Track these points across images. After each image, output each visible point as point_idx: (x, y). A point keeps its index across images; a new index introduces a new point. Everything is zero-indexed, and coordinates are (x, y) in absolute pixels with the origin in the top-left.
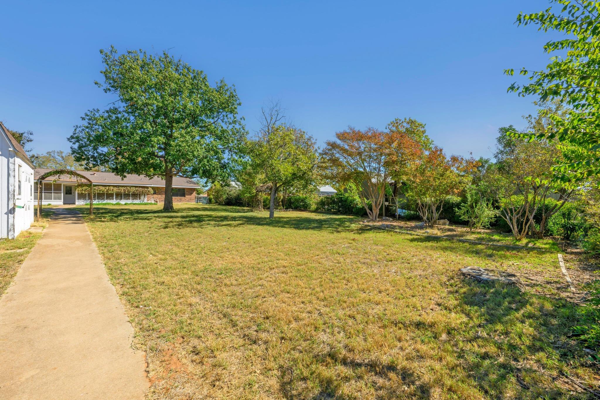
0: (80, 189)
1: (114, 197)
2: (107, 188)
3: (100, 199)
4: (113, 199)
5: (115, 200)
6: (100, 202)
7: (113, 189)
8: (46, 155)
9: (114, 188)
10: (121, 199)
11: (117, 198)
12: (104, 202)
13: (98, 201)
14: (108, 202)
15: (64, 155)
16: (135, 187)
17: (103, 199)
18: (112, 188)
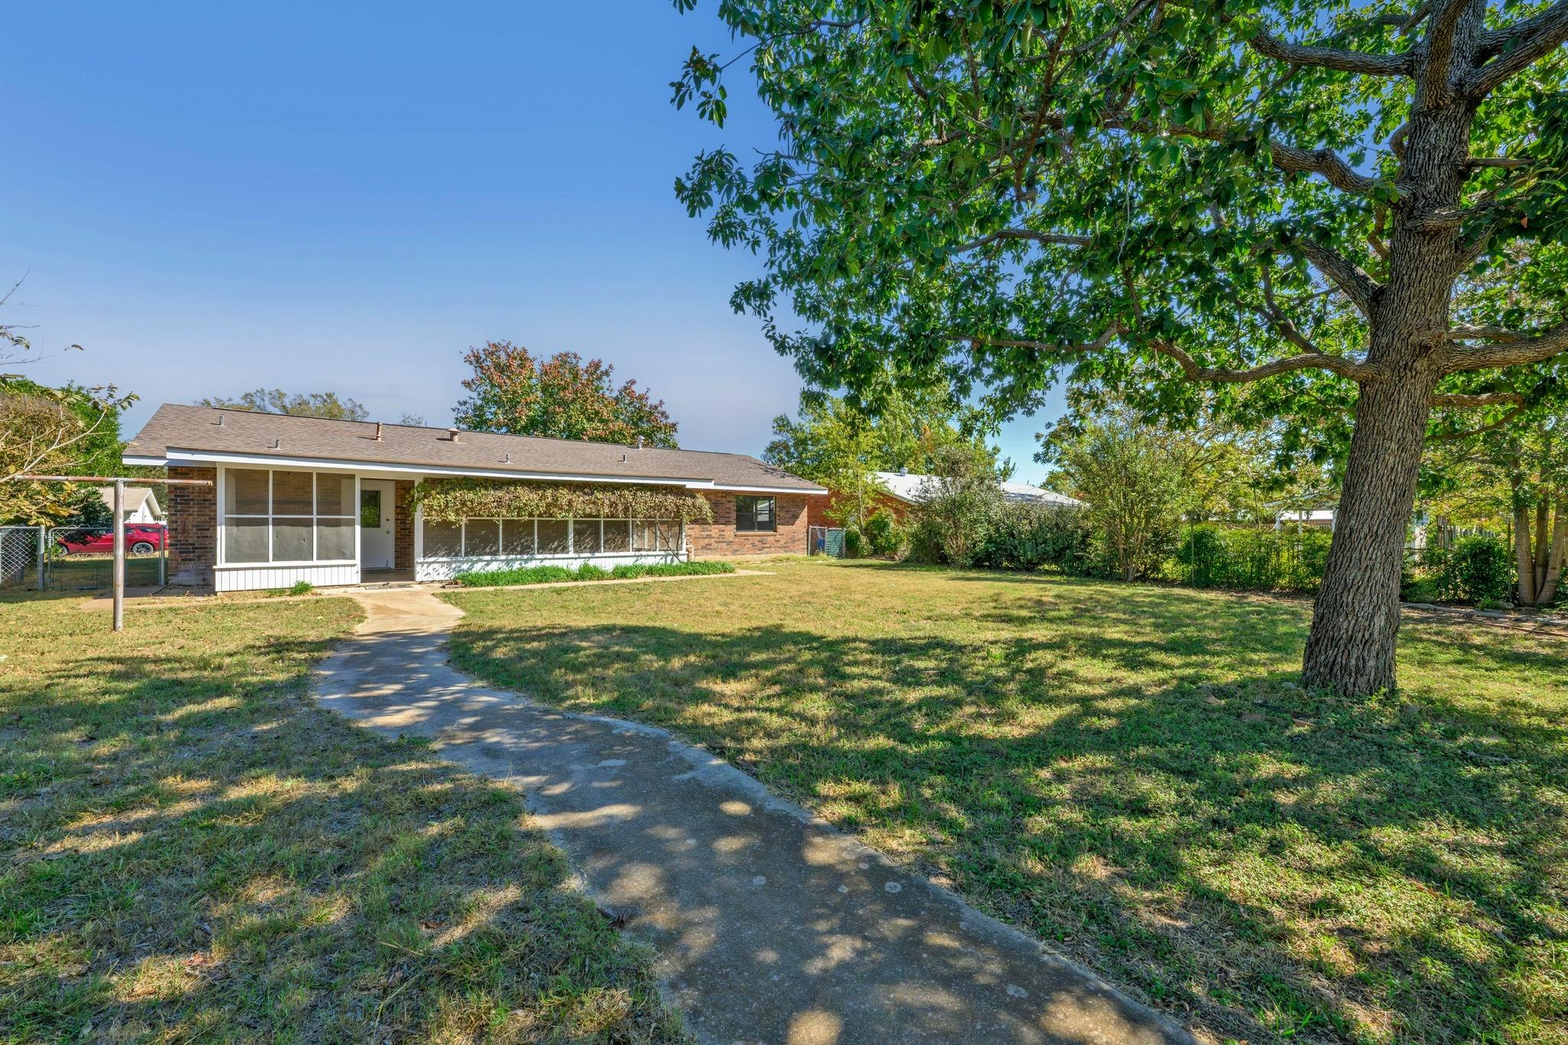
0: (438, 500)
1: (571, 542)
2: (549, 492)
3: (513, 551)
4: (565, 549)
5: (572, 554)
6: (516, 566)
7: (570, 502)
8: (242, 402)
9: (574, 497)
10: (595, 548)
11: (579, 546)
12: (531, 565)
13: (507, 562)
14: (547, 563)
15: (287, 402)
16: (654, 489)
17: (526, 549)
18: (564, 496)
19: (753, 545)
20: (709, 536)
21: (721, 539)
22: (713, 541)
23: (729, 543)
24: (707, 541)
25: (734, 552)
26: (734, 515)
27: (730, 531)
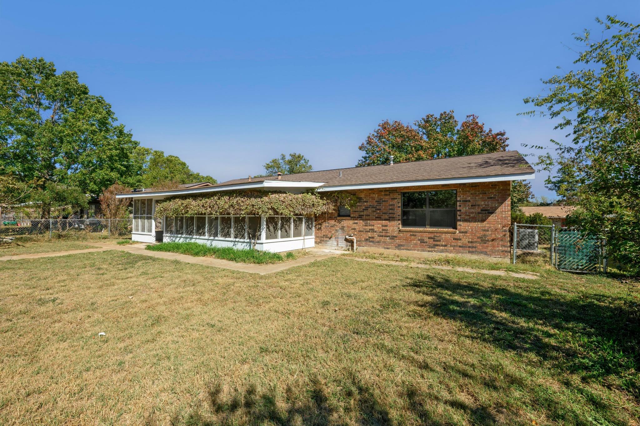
19: (422, 241)
20: (373, 230)
21: (384, 234)
22: (375, 235)
23: (393, 238)
24: (370, 234)
25: (399, 247)
26: (399, 211)
27: (395, 227)
